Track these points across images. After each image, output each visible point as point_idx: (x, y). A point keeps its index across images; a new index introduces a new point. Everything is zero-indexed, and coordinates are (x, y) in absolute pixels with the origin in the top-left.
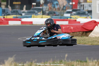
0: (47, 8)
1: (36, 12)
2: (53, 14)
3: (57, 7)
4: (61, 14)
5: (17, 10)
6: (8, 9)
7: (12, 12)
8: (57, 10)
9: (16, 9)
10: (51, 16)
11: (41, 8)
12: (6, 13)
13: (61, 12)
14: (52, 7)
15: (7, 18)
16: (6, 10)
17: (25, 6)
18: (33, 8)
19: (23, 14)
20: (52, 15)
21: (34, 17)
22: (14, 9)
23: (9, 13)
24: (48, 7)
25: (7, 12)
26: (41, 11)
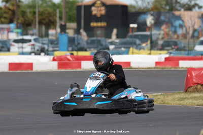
0: (159, 34)
1: (138, 42)
2: (173, 47)
3: (180, 32)
4: (189, 46)
5: (99, 38)
6: (79, 36)
7: (88, 43)
8: (180, 38)
9: (97, 36)
10: (167, 50)
11: (148, 33)
12: (76, 46)
13: (189, 41)
14: (171, 33)
15: (77, 56)
16: (76, 39)
17: (115, 31)
18: (130, 34)
19: (112, 47)
20: (170, 48)
21: (133, 53)
22: (93, 36)
23: (82, 46)
24: (162, 32)
25: (79, 44)
26: (147, 41)
